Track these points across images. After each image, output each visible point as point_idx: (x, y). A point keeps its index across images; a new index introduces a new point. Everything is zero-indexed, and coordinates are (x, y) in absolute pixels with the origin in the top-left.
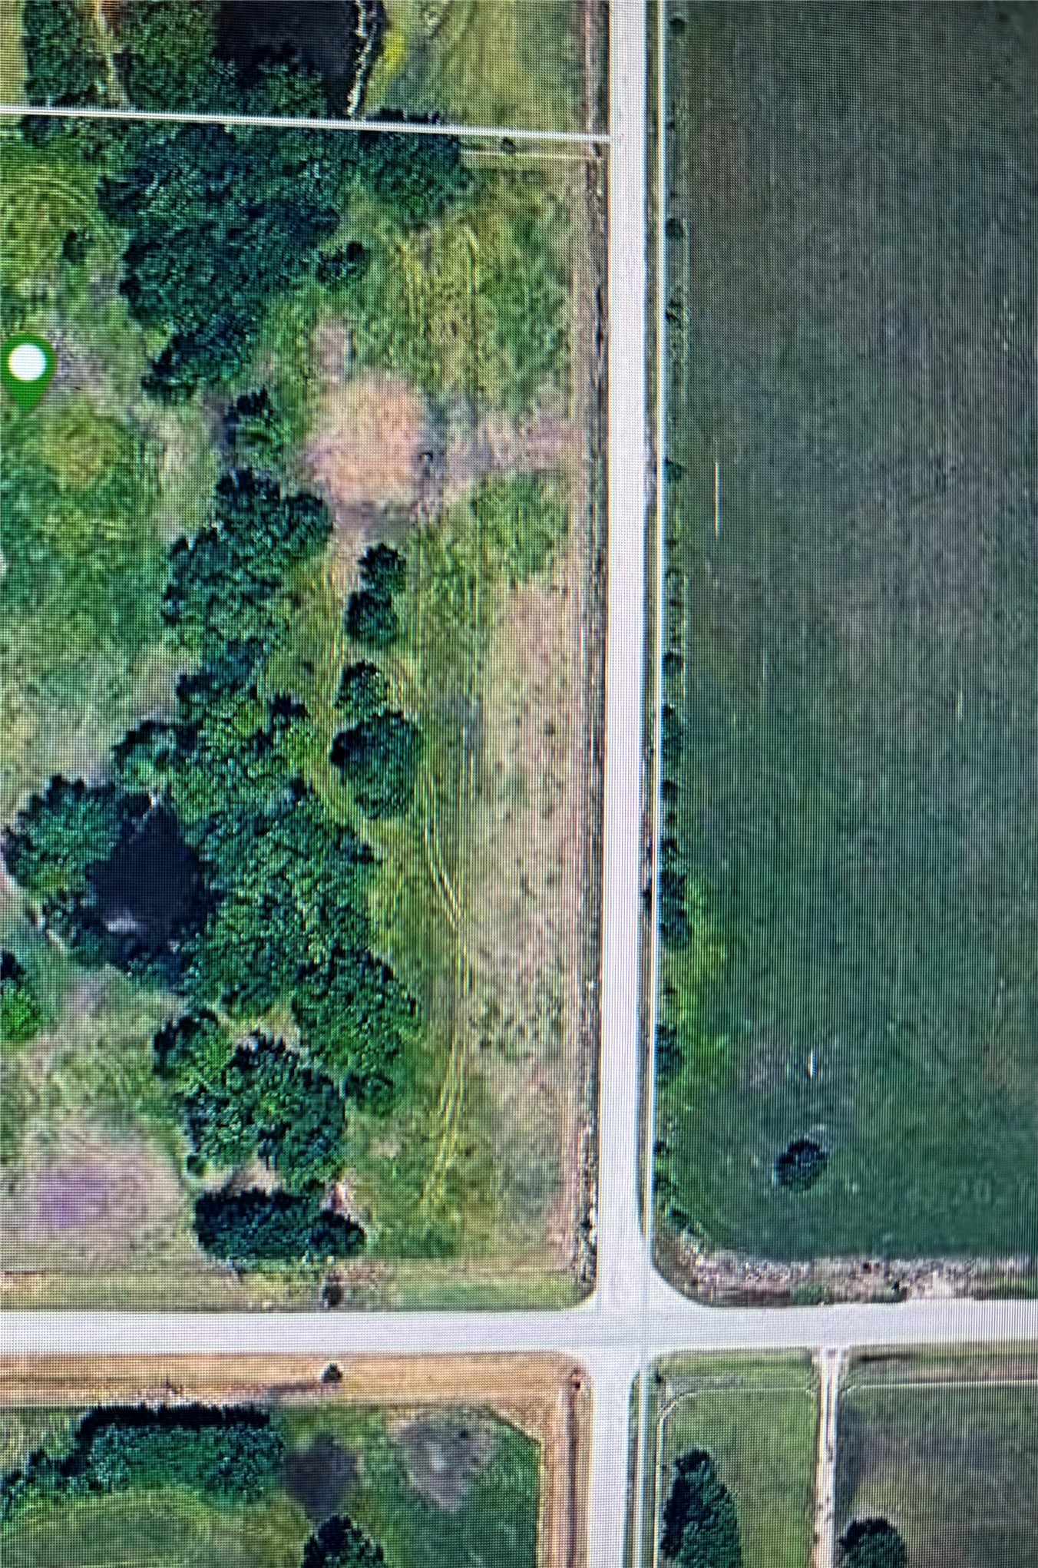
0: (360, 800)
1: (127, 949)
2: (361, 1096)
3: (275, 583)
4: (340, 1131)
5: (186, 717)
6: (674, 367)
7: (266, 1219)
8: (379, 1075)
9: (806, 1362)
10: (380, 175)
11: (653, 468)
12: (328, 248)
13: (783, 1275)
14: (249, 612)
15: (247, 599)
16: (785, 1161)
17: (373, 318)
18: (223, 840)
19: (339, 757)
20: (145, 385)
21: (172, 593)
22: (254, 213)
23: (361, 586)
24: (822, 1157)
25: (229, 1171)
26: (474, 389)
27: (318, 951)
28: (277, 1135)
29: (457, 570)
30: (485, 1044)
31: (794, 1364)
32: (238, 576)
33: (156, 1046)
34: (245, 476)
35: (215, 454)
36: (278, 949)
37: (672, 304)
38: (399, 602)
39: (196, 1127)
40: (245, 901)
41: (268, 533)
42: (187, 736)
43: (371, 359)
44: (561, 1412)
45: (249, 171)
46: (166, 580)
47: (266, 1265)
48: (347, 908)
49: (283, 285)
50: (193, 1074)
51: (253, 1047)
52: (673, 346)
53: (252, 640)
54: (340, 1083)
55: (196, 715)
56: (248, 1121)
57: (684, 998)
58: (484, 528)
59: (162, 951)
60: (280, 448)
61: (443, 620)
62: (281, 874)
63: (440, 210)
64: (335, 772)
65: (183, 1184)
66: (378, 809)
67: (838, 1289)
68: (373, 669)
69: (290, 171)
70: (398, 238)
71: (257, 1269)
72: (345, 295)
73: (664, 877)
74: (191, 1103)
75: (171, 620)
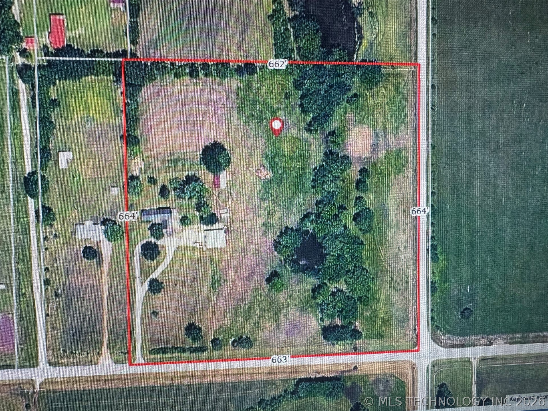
0: (360, 230)
1: (305, 268)
2: (361, 301)
3: (339, 177)
4: (356, 310)
5: (318, 211)
6: (433, 121)
7: (339, 331)
8: (365, 296)
9: (469, 361)
10: (361, 76)
11: (428, 146)
12: (349, 95)
13: (462, 340)
14: (332, 184)
15: (332, 181)
16: (462, 312)
17: (360, 112)
18: (327, 240)
19: (355, 219)
20: (305, 129)
21: (313, 180)
22: (331, 86)
23: (359, 177)
24: (471, 311)
25: (330, 321)
26: (385, 128)
27: (351, 267)
28: (341, 312)
29: (382, 173)
30: (390, 287)
31: (465, 361)
32: (330, 176)
33: (312, 292)
34: (330, 151)
35: (323, 146)
36: (341, 267)
37: (433, 105)
38: (368, 181)
39: (322, 311)
40: (333, 255)
41: (336, 165)
42: (318, 215)
43: (360, 122)
44: (410, 374)
45: (329, 76)
46: (312, 177)
47: (339, 342)
48: (357, 256)
49: (338, 104)
50: (321, 298)
51: (336, 290)
52: (433, 116)
53: (333, 191)
54: (356, 298)
55: (320, 210)
56: (334, 308)
57: (437, 274)
58: (388, 162)
59: (313, 268)
60: (339, 144)
61: (379, 185)
62: (342, 248)
63: (376, 84)
64: (353, 223)
65: (319, 324)
66: (364, 232)
67: (476, 343)
68: (362, 197)
69: (340, 76)
70: (366, 92)
71: (337, 343)
72: (354, 106)
73: (432, 245)
74: (321, 305)
75: (314, 187)
